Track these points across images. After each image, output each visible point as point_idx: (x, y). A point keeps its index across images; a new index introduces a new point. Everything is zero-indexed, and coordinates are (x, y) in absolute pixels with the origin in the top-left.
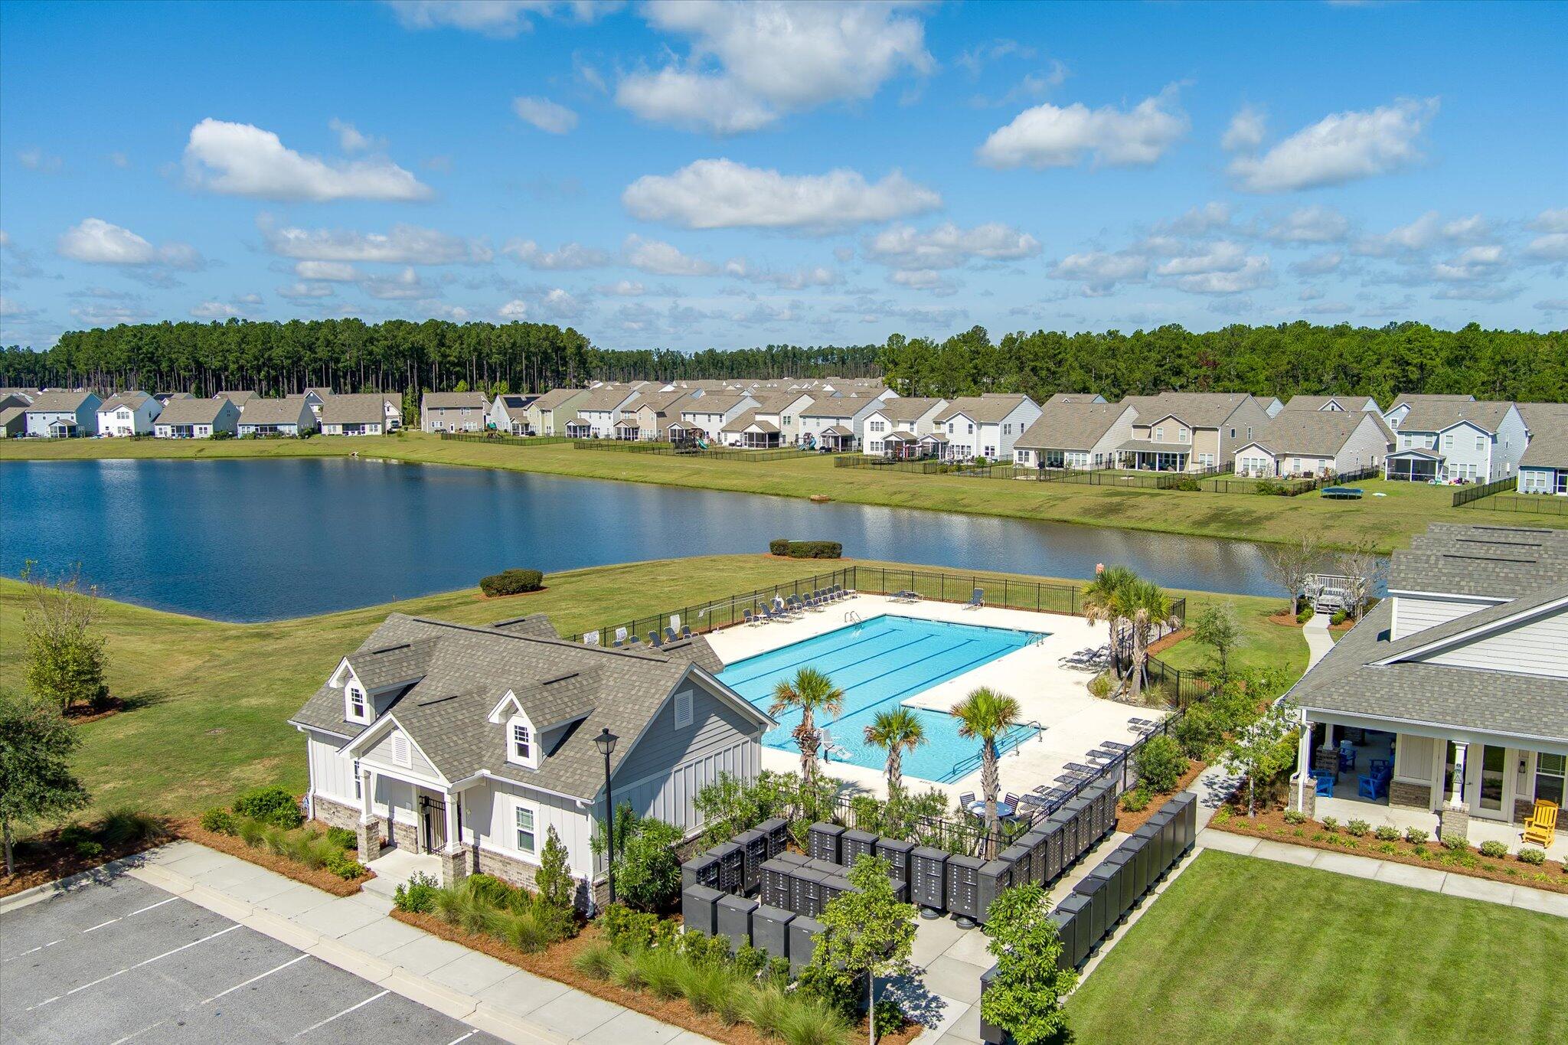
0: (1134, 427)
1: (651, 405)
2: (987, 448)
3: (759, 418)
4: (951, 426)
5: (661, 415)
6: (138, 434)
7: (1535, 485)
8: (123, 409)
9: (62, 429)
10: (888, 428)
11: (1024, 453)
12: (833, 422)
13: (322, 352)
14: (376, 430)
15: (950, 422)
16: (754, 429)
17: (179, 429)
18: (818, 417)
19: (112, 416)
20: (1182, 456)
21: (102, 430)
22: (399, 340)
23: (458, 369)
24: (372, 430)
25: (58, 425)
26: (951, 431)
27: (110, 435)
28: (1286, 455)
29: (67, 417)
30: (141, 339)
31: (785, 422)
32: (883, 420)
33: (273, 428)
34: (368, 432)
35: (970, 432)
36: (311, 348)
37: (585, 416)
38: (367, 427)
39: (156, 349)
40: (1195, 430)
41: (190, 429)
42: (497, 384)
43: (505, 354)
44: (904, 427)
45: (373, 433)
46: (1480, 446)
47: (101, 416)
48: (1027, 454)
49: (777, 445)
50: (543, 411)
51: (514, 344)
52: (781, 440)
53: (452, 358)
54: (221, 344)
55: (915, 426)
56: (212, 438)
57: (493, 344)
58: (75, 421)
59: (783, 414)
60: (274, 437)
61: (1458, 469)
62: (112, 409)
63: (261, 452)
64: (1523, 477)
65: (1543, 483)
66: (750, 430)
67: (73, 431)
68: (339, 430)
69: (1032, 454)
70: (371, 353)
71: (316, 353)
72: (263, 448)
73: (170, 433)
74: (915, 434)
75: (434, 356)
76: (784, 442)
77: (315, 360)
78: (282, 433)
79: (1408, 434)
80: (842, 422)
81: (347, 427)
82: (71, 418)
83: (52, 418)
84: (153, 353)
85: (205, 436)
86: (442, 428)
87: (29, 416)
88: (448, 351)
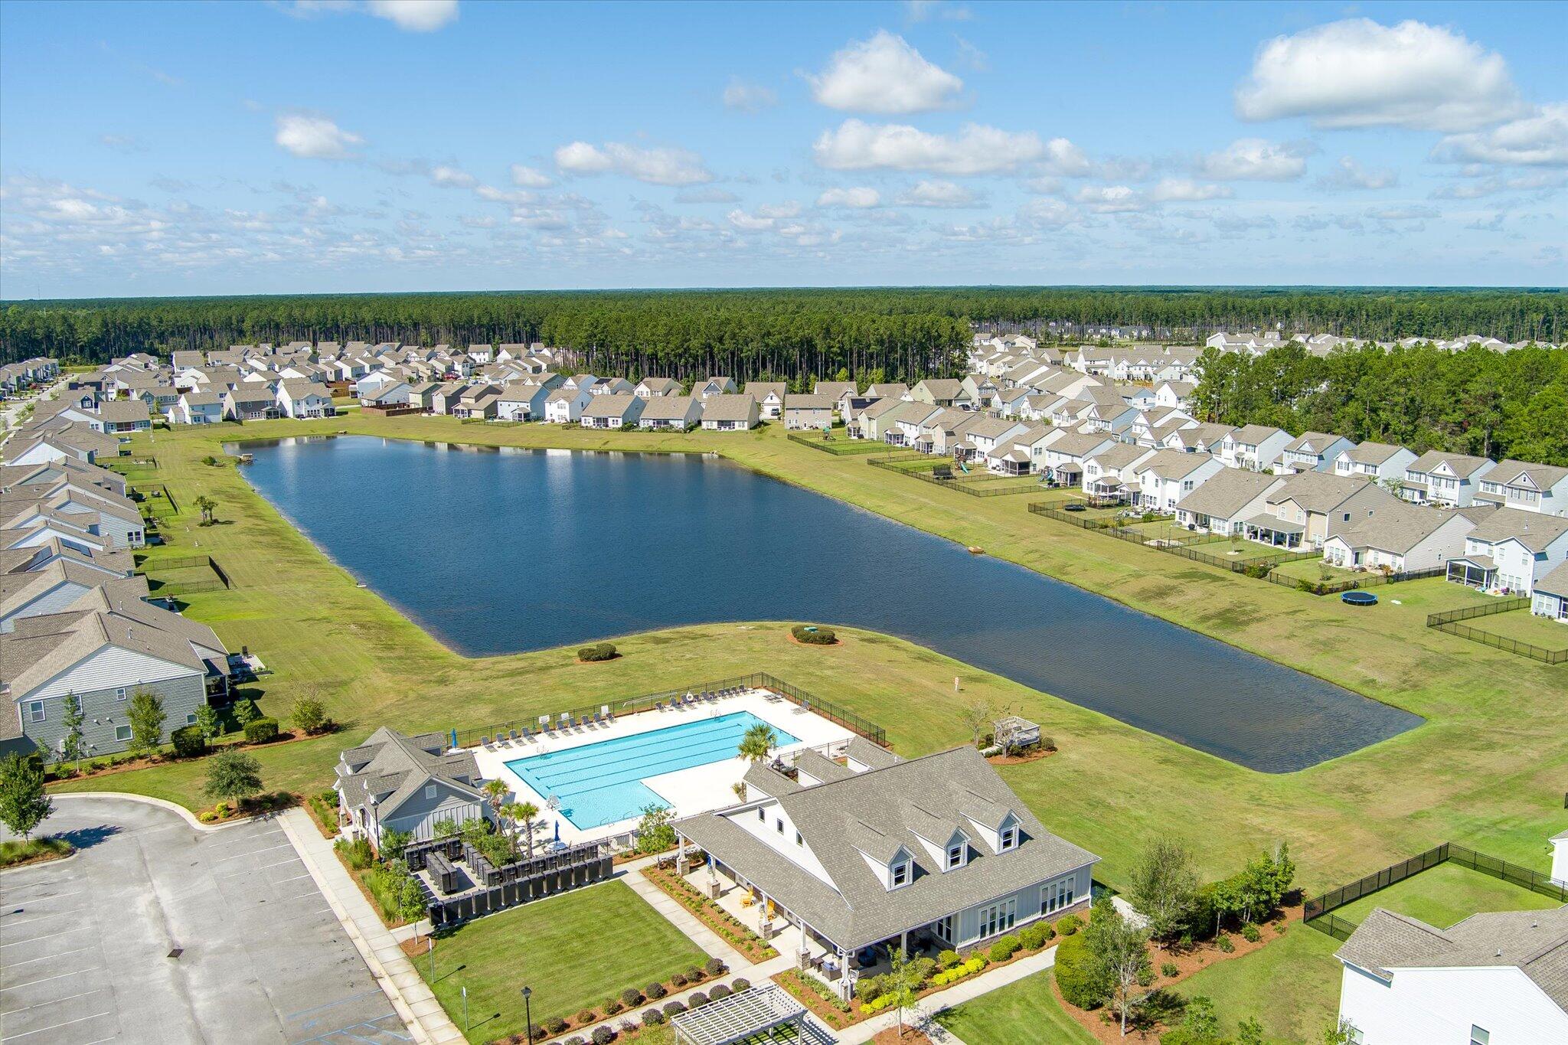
0: (1268, 502)
1: (943, 424)
2: (1170, 501)
3: (1017, 447)
4: (1144, 478)
5: (950, 434)
6: (572, 421)
7: (1544, 608)
8: (562, 401)
9: (520, 415)
10: (1100, 473)
11: (1182, 513)
12: (1067, 459)
13: (728, 344)
14: (743, 426)
15: (1143, 474)
16: (1009, 458)
17: (598, 420)
18: (1059, 453)
19: (554, 405)
20: (1297, 534)
21: (548, 417)
22: (791, 334)
23: (840, 358)
24: (740, 426)
25: (517, 412)
26: (1143, 483)
27: (553, 421)
28: (1368, 548)
29: (522, 405)
30: (596, 328)
31: (1036, 453)
32: (1097, 466)
33: (666, 422)
34: (737, 428)
35: (1157, 486)
36: (721, 340)
37: (900, 425)
38: (736, 423)
39: (606, 337)
40: (1309, 513)
41: (605, 420)
42: (875, 371)
43: (882, 345)
44: (1113, 473)
45: (741, 429)
46: (1525, 562)
47: (547, 405)
48: (1185, 515)
49: (1028, 472)
50: (870, 419)
51: (891, 335)
52: (1031, 468)
53: (835, 349)
54: (653, 335)
55: (1121, 473)
56: (622, 429)
57: (871, 336)
58: (529, 408)
59: (1034, 446)
60: (664, 431)
61: (1507, 579)
62: (555, 400)
63: (648, 446)
64: (1536, 599)
65: (1551, 607)
66: (1005, 458)
67: (527, 417)
68: (715, 425)
69: (1188, 514)
70: (767, 345)
71: (724, 345)
72: (650, 443)
73: (592, 423)
74: (1121, 479)
75: (821, 346)
76: (1035, 469)
77: (725, 350)
78: (672, 426)
79: (1475, 541)
80: (1076, 460)
81: (721, 423)
82: (526, 407)
83: (514, 406)
84: (604, 340)
85: (617, 426)
86: (797, 425)
87: (499, 403)
88: (832, 342)
